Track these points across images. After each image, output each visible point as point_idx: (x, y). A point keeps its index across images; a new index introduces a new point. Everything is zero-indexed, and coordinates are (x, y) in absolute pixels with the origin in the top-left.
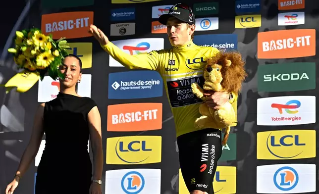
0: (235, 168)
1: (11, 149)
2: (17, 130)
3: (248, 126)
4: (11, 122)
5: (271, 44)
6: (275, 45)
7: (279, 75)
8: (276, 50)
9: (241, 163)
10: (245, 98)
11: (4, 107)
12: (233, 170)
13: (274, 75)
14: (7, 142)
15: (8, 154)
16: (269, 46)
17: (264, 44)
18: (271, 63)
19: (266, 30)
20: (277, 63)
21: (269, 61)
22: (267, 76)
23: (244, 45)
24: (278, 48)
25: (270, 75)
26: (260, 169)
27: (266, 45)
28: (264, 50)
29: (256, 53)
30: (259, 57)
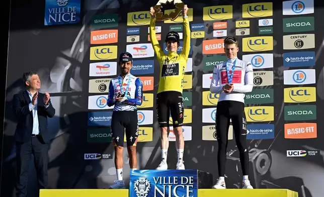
0: (191, 110)
1: (75, 100)
2: (79, 91)
3: (198, 88)
4: (75, 86)
6: (211, 47)
7: (214, 62)
8: (212, 50)
9: (194, 107)
10: (196, 74)
11: (71, 79)
12: (190, 110)
13: (211, 62)
14: (73, 97)
15: (74, 103)
16: (209, 47)
19: (207, 39)
21: (209, 55)
24: (213, 48)
25: (209, 62)
26: (204, 110)
27: (207, 47)
28: (206, 49)
29: (202, 51)
30: (203, 53)
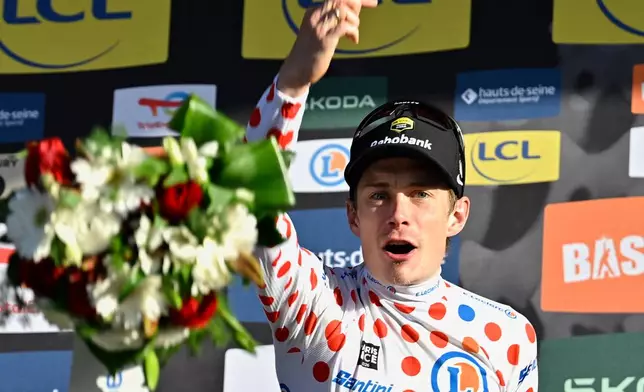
5: (598, 255)
6: (612, 260)
7: (628, 381)
8: (616, 279)
13: (605, 382)
16: (591, 259)
17: (568, 250)
18: (595, 331)
19: (580, 195)
20: (620, 329)
21: (587, 324)
22: (579, 382)
23: (487, 253)
24: (628, 270)
25: (590, 381)
27: (576, 254)
28: (570, 276)
29: (536, 286)
30: (547, 304)
